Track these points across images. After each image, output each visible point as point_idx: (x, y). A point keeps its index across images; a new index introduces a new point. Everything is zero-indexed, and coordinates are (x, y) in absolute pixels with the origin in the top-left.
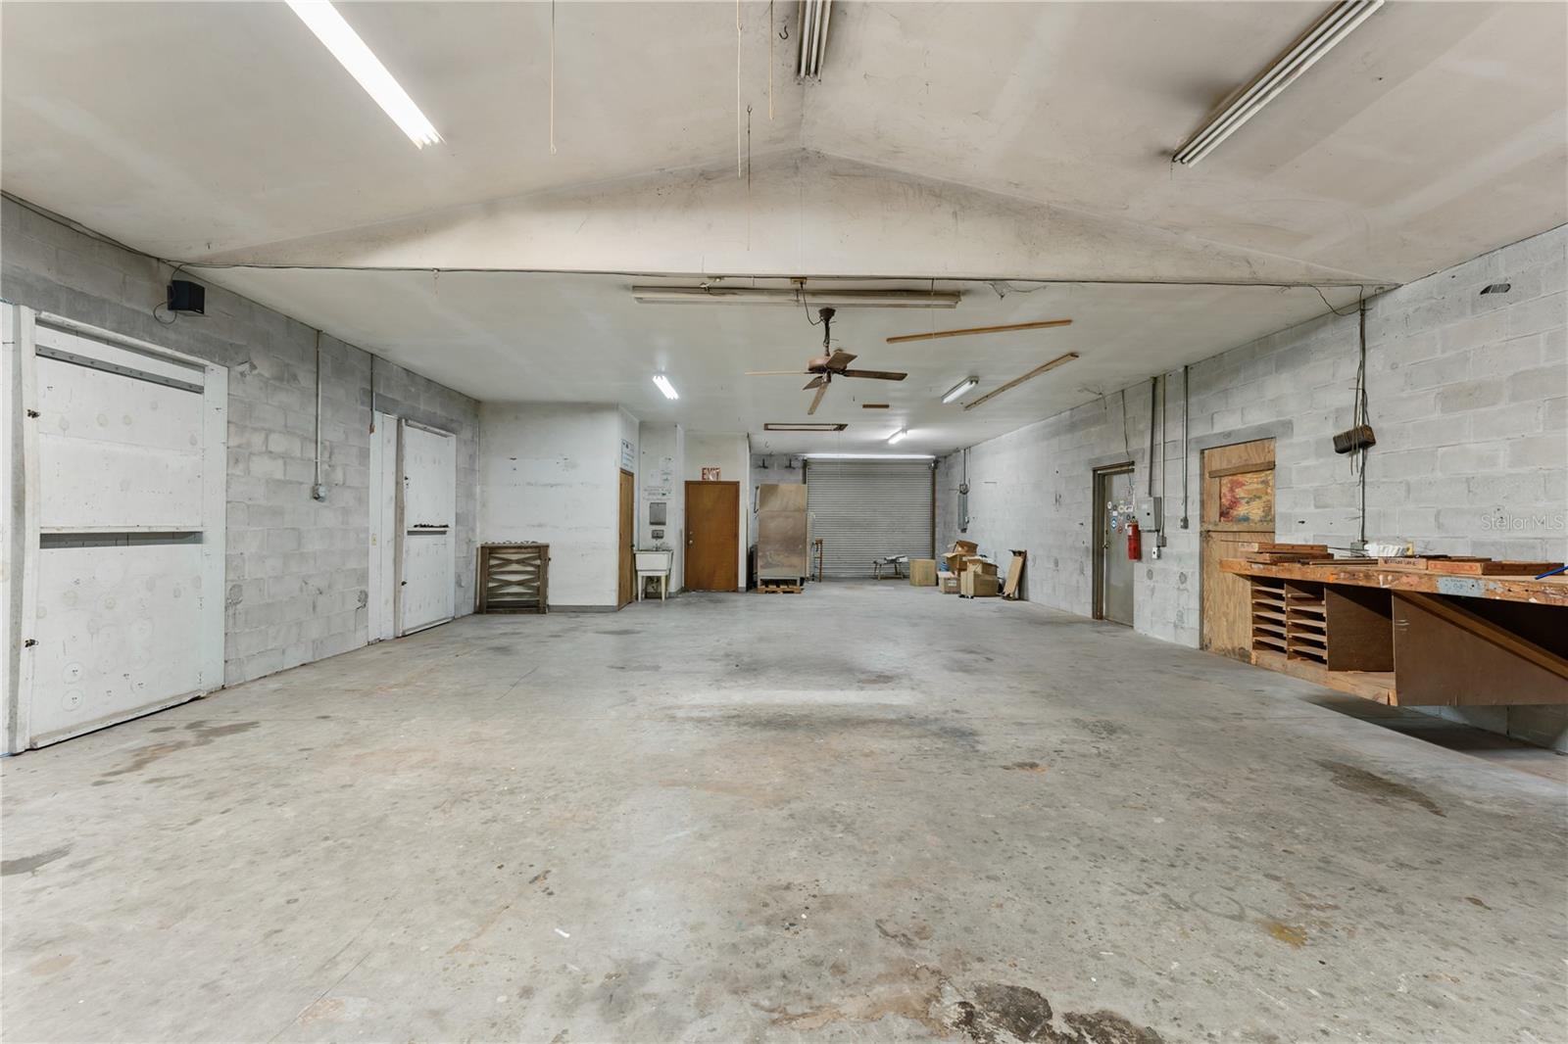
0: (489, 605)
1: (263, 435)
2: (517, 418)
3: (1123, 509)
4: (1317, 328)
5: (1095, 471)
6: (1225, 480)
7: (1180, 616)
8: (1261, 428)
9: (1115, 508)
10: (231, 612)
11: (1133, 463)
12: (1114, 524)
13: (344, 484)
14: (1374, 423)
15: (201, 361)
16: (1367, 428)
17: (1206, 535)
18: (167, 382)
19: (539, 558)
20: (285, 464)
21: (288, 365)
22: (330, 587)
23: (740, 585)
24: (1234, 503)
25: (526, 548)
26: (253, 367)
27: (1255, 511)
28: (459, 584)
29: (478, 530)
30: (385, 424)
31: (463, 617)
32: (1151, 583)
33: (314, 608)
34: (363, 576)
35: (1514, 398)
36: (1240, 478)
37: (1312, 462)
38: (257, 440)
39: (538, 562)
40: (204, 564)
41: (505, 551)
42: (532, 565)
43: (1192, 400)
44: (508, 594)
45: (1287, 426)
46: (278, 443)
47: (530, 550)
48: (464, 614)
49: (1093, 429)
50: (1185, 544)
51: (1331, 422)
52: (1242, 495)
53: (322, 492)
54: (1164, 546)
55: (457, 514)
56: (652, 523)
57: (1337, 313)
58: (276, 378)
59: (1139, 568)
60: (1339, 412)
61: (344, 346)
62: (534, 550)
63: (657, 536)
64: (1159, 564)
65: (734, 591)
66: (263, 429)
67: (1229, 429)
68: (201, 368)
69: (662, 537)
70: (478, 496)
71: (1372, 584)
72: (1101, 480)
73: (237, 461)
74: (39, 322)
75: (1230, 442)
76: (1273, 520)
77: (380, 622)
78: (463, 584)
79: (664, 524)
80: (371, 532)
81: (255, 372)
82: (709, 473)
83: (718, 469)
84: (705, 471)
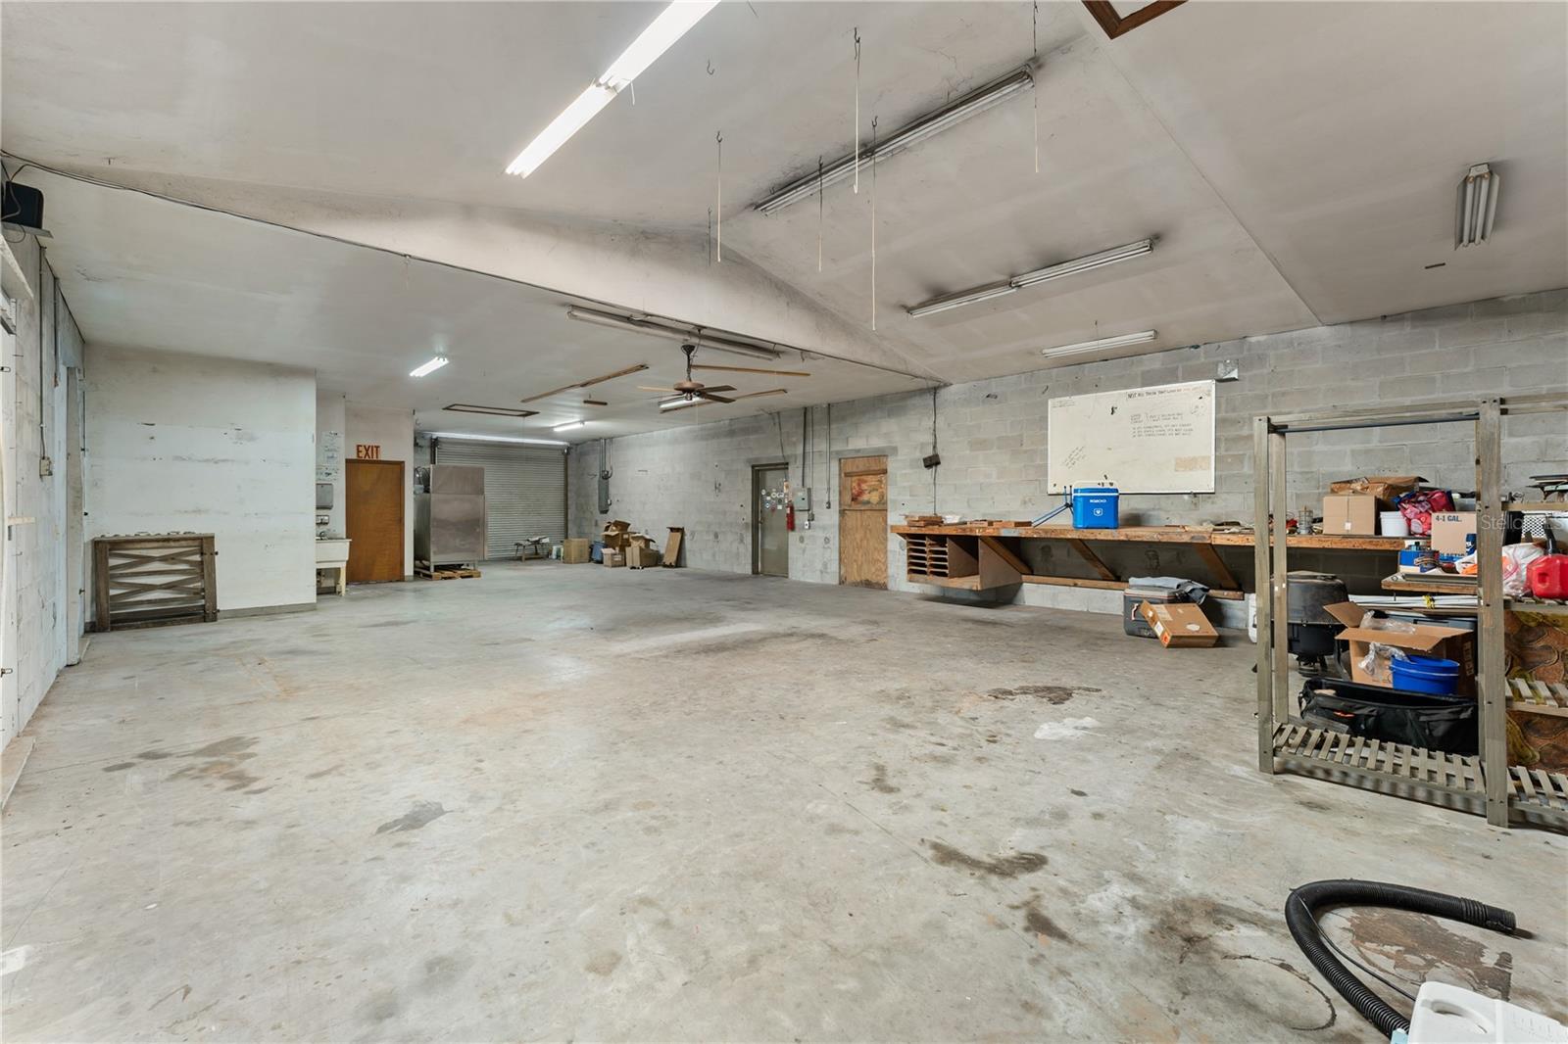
0: (114, 619)
3: (775, 495)
4: (911, 397)
5: (753, 467)
6: (854, 478)
7: (825, 565)
8: (879, 449)
9: (768, 494)
11: (787, 464)
12: (768, 506)
14: (940, 452)
16: (937, 456)
17: (842, 513)
19: (200, 553)
23: (406, 574)
24: (861, 493)
25: (178, 540)
27: (874, 497)
29: (86, 520)
32: (803, 545)
35: (999, 448)
36: (864, 478)
37: (907, 471)
39: (198, 558)
41: (130, 546)
42: (187, 562)
43: (833, 426)
44: (141, 603)
45: (895, 450)
47: (184, 543)
49: (751, 437)
50: (829, 518)
51: (918, 450)
52: (866, 488)
54: (813, 520)
56: (319, 508)
57: (922, 392)
59: (793, 536)
60: (923, 445)
62: (190, 543)
63: (322, 522)
64: (810, 532)
65: (400, 581)
67: (858, 448)
69: (328, 523)
71: (973, 534)
72: (759, 473)
75: (858, 455)
76: (885, 503)
79: (330, 507)
82: (367, 450)
83: (377, 447)
84: (360, 448)
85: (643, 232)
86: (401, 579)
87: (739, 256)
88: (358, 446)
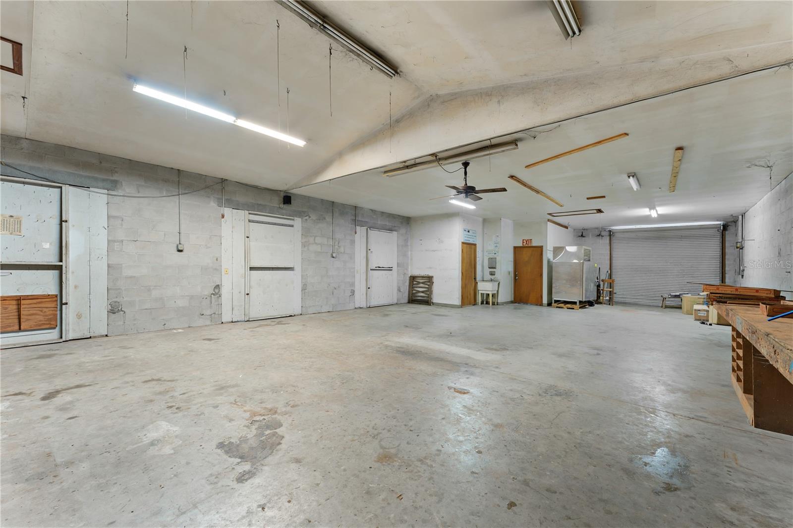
0: (413, 300)
1: (313, 238)
2: (422, 223)
10: (303, 292)
13: (344, 252)
15: (293, 218)
18: (283, 225)
19: (429, 282)
20: (321, 246)
21: (322, 215)
22: (339, 287)
23: (544, 302)
25: (425, 277)
26: (310, 217)
28: (399, 290)
29: (409, 270)
30: (361, 230)
31: (401, 304)
33: (333, 293)
34: (353, 284)
38: (311, 240)
39: (429, 284)
40: (295, 278)
41: (418, 278)
42: (427, 285)
44: (419, 296)
46: (318, 240)
47: (426, 278)
48: (402, 302)
53: (334, 256)
55: (397, 263)
56: (489, 268)
58: (317, 220)
61: (343, 205)
62: (428, 278)
63: (492, 274)
65: (540, 305)
66: (313, 236)
68: (293, 220)
69: (494, 275)
70: (409, 256)
73: (305, 246)
74: (249, 213)
77: (360, 300)
78: (402, 291)
79: (495, 268)
80: (356, 269)
81: (311, 218)
82: (527, 242)
83: (531, 240)
84: (524, 241)
85: (396, 121)
86: (541, 305)
87: (452, 94)
88: (523, 240)
